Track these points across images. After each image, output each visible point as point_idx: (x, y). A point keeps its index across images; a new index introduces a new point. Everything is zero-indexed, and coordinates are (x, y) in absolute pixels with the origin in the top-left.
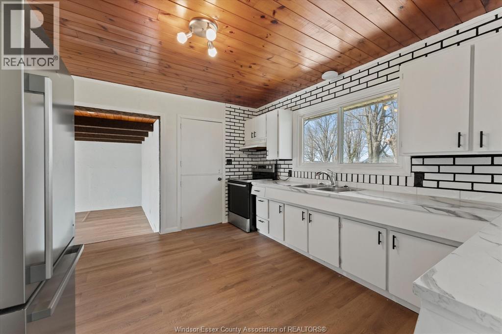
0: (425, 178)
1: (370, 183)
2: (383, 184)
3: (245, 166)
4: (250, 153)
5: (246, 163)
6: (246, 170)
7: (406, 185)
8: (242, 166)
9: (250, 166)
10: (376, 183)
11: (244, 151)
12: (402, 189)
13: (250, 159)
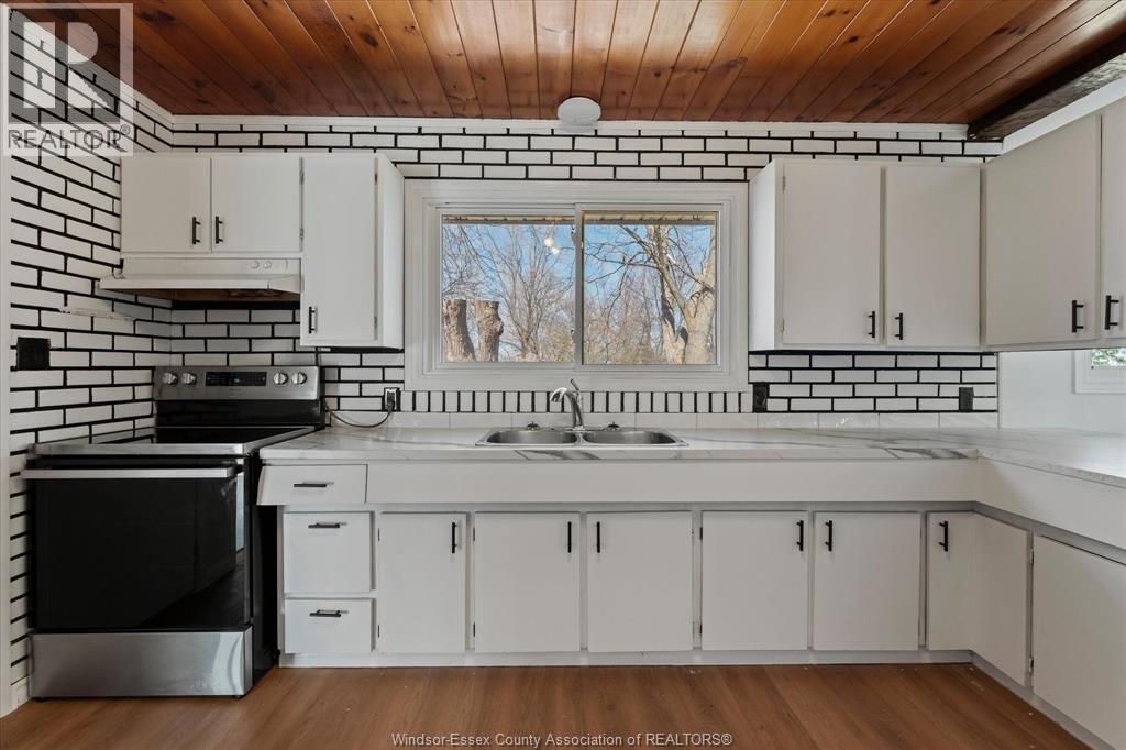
0: (771, 395)
1: (666, 411)
2: (696, 411)
3: (120, 377)
4: (145, 313)
5: (126, 360)
6: (126, 394)
7: (740, 411)
8: (105, 377)
9: (144, 376)
10: (681, 411)
11: (115, 299)
12: (733, 420)
13: (145, 344)
